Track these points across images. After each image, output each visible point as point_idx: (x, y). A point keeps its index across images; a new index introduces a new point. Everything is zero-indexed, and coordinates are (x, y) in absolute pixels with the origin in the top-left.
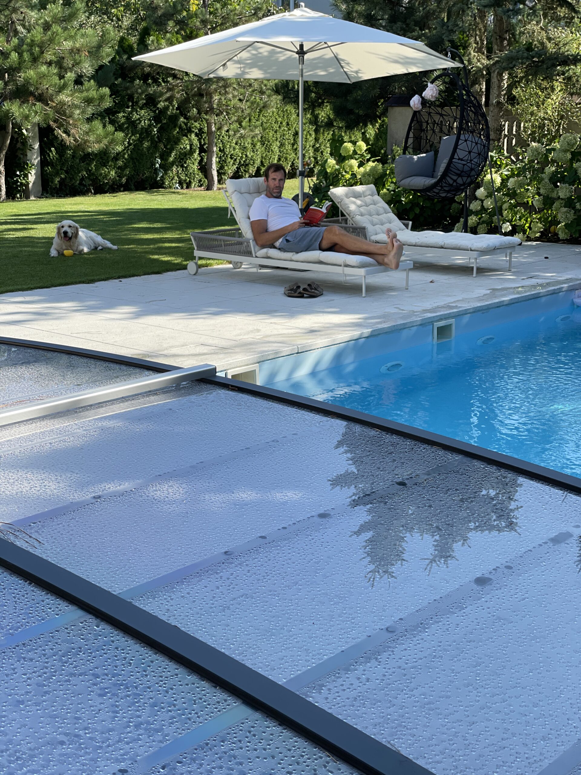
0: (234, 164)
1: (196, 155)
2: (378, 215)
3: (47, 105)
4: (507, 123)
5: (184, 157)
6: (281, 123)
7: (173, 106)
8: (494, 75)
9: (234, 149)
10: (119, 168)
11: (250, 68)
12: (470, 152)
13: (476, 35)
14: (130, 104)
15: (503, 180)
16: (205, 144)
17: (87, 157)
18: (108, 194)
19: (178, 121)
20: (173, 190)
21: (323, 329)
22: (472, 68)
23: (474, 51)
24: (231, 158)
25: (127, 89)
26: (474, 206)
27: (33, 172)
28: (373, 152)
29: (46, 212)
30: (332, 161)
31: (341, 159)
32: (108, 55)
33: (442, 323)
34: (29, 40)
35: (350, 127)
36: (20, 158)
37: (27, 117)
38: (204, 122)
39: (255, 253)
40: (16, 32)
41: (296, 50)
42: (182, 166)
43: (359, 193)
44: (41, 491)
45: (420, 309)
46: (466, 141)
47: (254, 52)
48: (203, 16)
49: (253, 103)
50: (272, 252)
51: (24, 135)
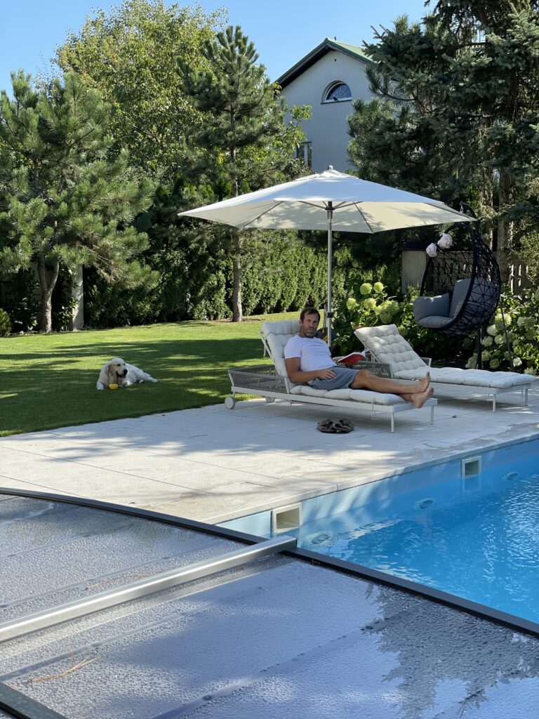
0: (257, 297)
1: (223, 290)
2: (400, 352)
3: (92, 248)
4: (513, 266)
5: (212, 291)
6: (300, 261)
7: (203, 247)
8: (501, 225)
9: (257, 284)
10: (154, 302)
11: (283, 220)
12: (483, 295)
13: (485, 189)
14: (165, 246)
15: (513, 319)
16: (231, 280)
17: (125, 293)
18: (142, 326)
19: (207, 259)
20: (202, 322)
21: (359, 466)
22: (482, 219)
23: (483, 204)
24: (255, 292)
25: (162, 232)
26: (486, 342)
27: (77, 306)
28: (390, 291)
29: (88, 344)
30: (352, 300)
31: (360, 297)
32: (147, 204)
33: (469, 460)
34: (77, 192)
35: (366, 268)
36: (65, 294)
37: (73, 260)
38: (231, 260)
39: (289, 389)
40: (65, 185)
41: (325, 207)
42: (210, 300)
43: (382, 332)
44: (152, 690)
45: (447, 446)
46: (479, 285)
47: (287, 207)
48: (232, 169)
49: (275, 244)
50: (306, 389)
51: (70, 274)
